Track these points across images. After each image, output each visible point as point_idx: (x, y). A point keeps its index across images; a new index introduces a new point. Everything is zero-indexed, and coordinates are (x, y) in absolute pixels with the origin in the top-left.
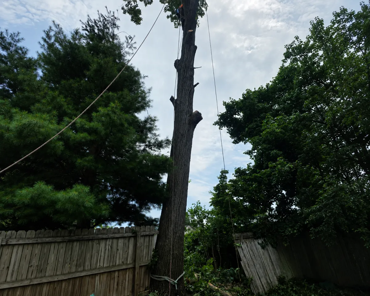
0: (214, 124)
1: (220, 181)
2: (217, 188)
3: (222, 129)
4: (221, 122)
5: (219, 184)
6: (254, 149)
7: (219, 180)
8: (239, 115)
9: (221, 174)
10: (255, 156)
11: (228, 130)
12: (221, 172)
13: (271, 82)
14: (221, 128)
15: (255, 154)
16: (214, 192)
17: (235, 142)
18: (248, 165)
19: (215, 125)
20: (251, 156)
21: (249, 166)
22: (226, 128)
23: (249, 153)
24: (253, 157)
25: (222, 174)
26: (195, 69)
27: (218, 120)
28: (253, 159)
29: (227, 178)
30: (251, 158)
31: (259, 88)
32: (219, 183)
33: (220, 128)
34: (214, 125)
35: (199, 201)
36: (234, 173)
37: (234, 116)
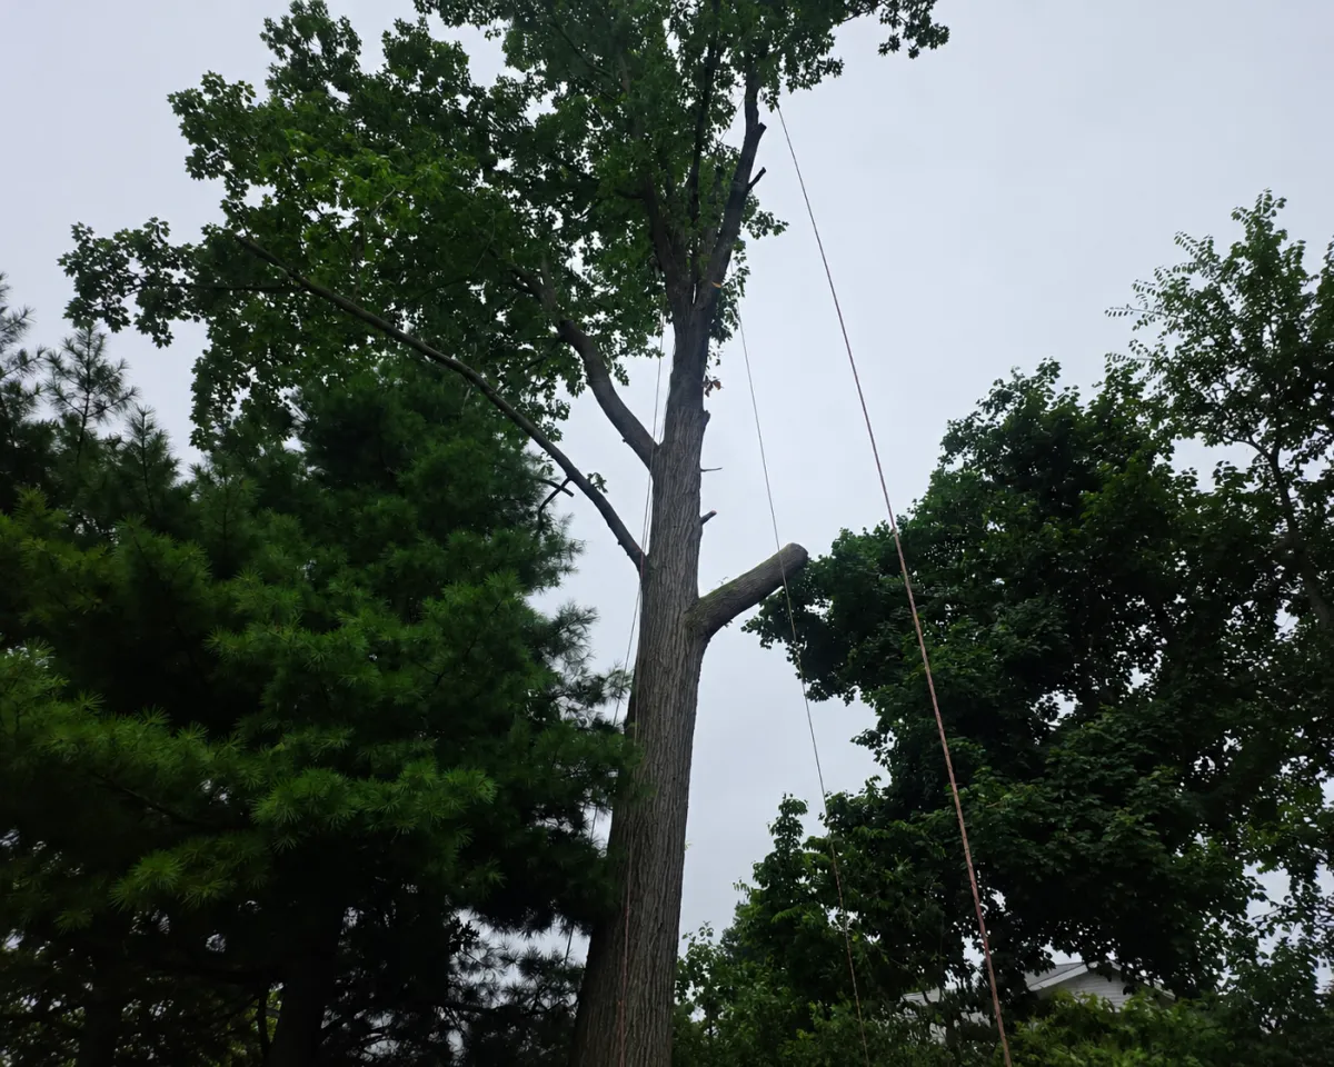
0: (744, 629)
1: (776, 842)
2: (767, 871)
3: (770, 647)
4: (767, 624)
5: (774, 854)
6: (884, 726)
7: (776, 836)
8: (822, 605)
9: (780, 815)
10: (890, 753)
11: (792, 651)
12: (781, 807)
13: (912, 512)
14: (769, 644)
15: (890, 745)
16: (757, 886)
17: (816, 695)
18: (867, 783)
19: (750, 631)
20: (878, 753)
21: (871, 788)
22: (784, 645)
23: (870, 740)
24: (883, 757)
25: (785, 815)
26: (702, 474)
27: (759, 617)
28: (884, 762)
29: (800, 833)
30: (877, 760)
31: (878, 529)
32: (774, 850)
33: (762, 644)
34: (745, 632)
35: (707, 924)
36: (825, 814)
37: (807, 607)
